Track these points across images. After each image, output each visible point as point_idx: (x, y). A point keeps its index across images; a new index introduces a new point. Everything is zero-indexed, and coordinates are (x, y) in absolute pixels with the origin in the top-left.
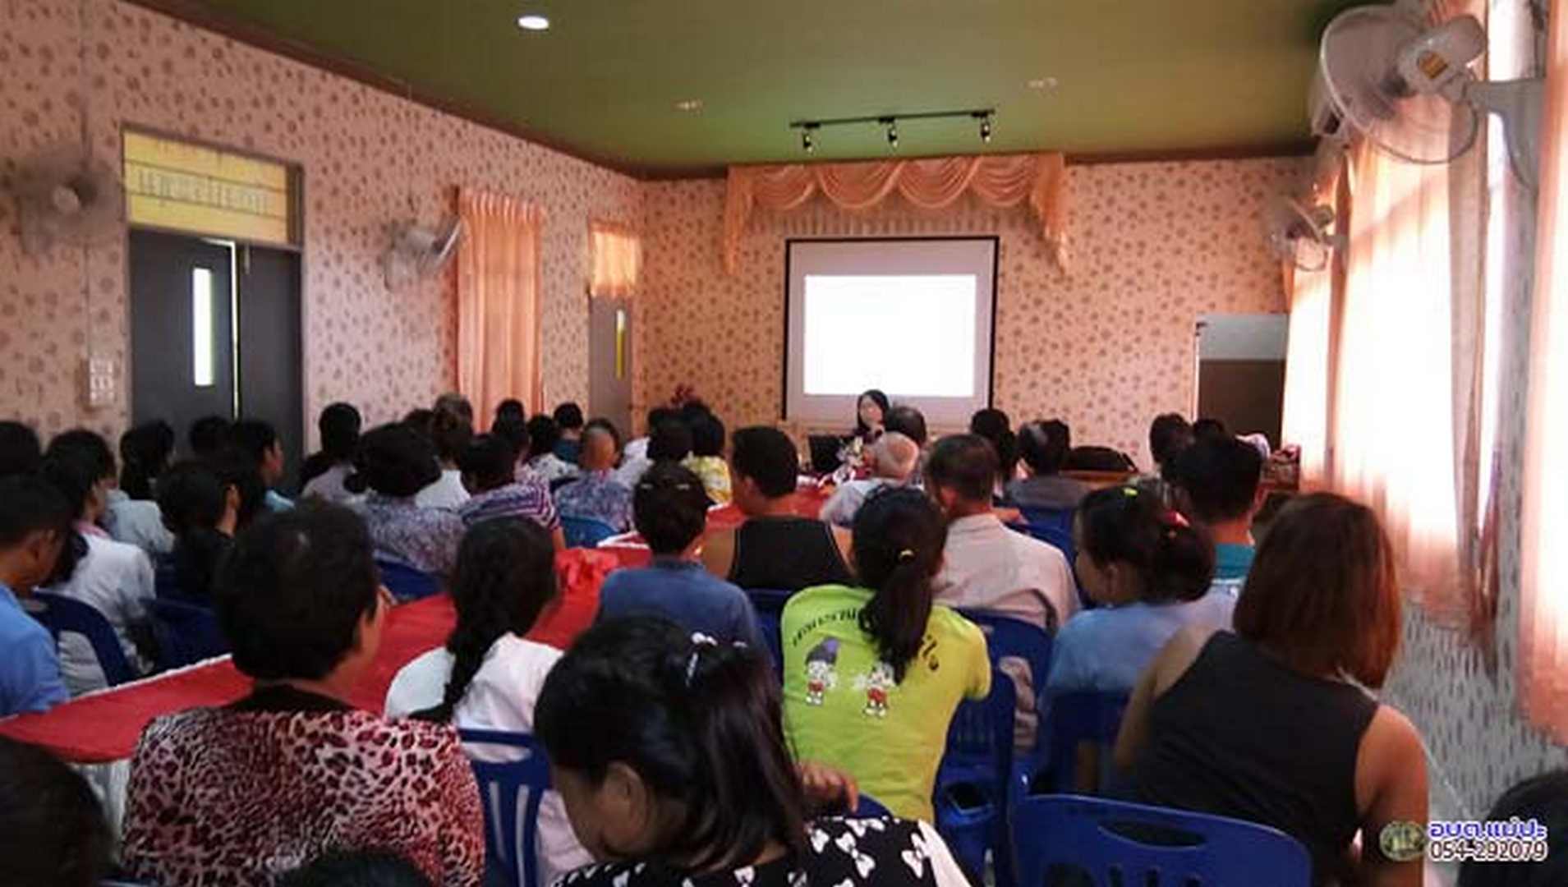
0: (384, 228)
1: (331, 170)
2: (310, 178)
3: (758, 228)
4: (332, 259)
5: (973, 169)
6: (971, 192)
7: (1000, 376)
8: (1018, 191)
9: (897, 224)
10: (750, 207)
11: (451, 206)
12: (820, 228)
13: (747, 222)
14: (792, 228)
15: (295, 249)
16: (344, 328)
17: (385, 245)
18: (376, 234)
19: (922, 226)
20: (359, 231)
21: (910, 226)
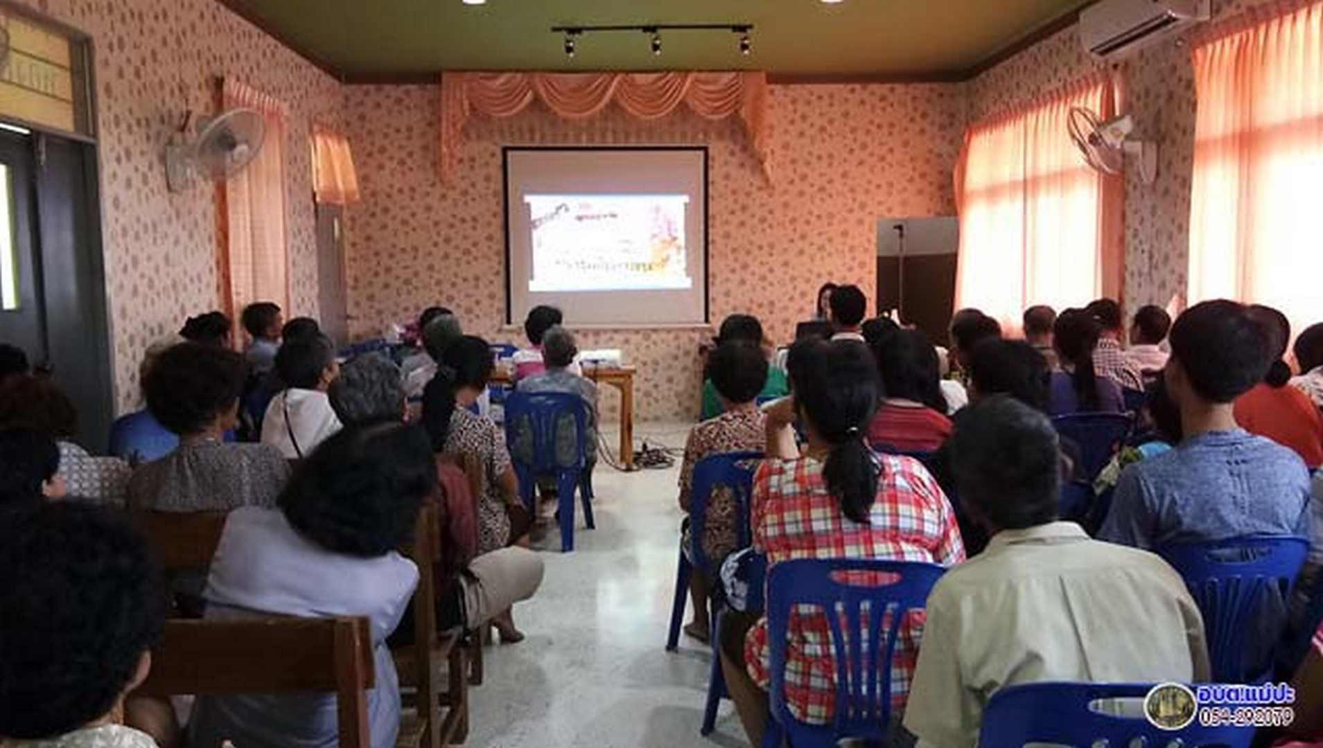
0: (162, 120)
1: (116, 46)
2: (99, 55)
3: (473, 135)
4: (123, 154)
5: (688, 84)
6: (683, 105)
7: (714, 276)
8: (729, 105)
9: (614, 132)
10: (467, 114)
11: (213, 98)
12: (537, 137)
13: (463, 129)
14: (507, 134)
15: (91, 140)
16: (137, 237)
17: (164, 140)
18: (155, 126)
19: (638, 136)
20: (143, 122)
21: (627, 135)
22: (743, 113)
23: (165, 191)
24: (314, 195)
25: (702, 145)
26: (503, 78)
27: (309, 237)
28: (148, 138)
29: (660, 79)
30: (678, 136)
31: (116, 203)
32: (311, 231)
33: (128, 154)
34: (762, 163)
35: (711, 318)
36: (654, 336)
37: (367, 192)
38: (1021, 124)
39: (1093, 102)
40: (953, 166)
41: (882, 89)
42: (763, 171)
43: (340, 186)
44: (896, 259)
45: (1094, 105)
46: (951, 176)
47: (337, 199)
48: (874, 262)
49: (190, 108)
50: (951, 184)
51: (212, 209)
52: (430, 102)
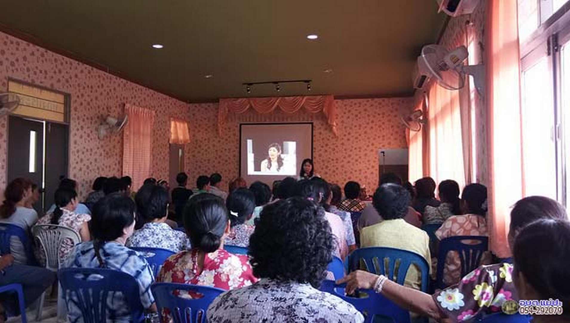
0: (98, 117)
1: (80, 96)
2: (73, 99)
4: (80, 128)
5: (304, 100)
8: (319, 108)
9: (279, 118)
10: (227, 112)
11: (122, 110)
12: (252, 120)
13: (226, 118)
14: (241, 120)
15: (67, 124)
16: (83, 153)
17: (98, 123)
18: (95, 119)
19: (287, 119)
20: (90, 118)
23: (97, 140)
24: (169, 141)
25: (310, 122)
26: (239, 100)
29: (294, 99)
30: (301, 119)
32: (167, 153)
37: (193, 140)
41: (380, 100)
42: (333, 131)
43: (181, 138)
44: (383, 165)
47: (180, 142)
48: (378, 167)
52: (216, 109)
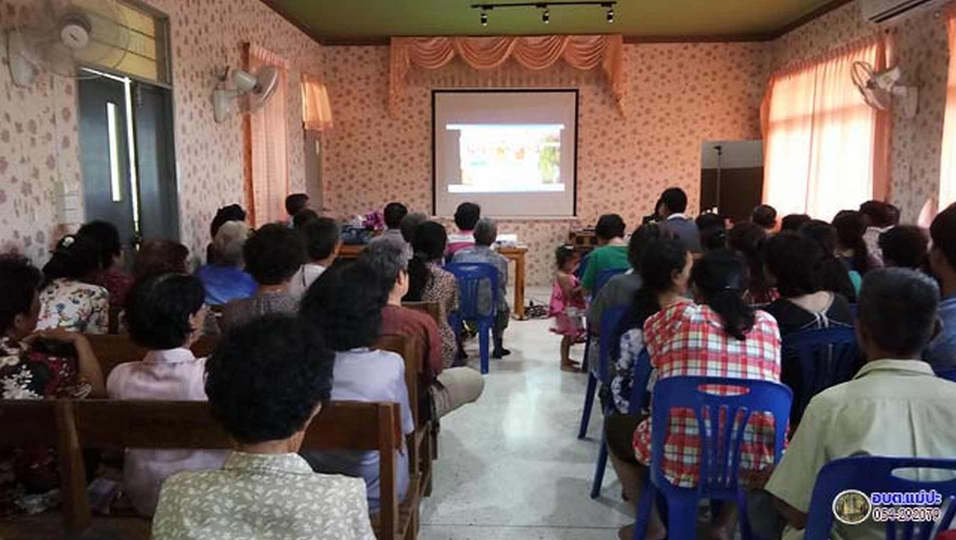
0: (211, 73)
1: (183, 23)
2: (173, 28)
4: (188, 96)
5: (565, 44)
6: (562, 59)
7: (581, 183)
8: (595, 59)
9: (512, 80)
10: (408, 66)
11: (242, 57)
12: (457, 82)
13: (406, 77)
14: (436, 82)
15: (168, 87)
16: (196, 153)
17: (213, 86)
18: (208, 77)
19: (529, 81)
20: (200, 74)
21: (520, 82)
22: (605, 65)
23: (213, 121)
24: (304, 124)
25: (575, 88)
26: (434, 41)
27: (301, 154)
28: (203, 85)
29: (544, 42)
30: (557, 81)
31: (184, 130)
32: (302, 149)
33: (191, 96)
34: (618, 101)
35: (577, 213)
36: (537, 225)
37: (338, 123)
38: (812, 73)
39: (870, 56)
40: (760, 105)
41: (708, 47)
42: (618, 107)
43: (321, 118)
44: (716, 170)
45: (870, 59)
46: (758, 111)
47: (319, 127)
48: (699, 173)
49: (228, 64)
50: (758, 116)
51: (241, 135)
52: (382, 59)
